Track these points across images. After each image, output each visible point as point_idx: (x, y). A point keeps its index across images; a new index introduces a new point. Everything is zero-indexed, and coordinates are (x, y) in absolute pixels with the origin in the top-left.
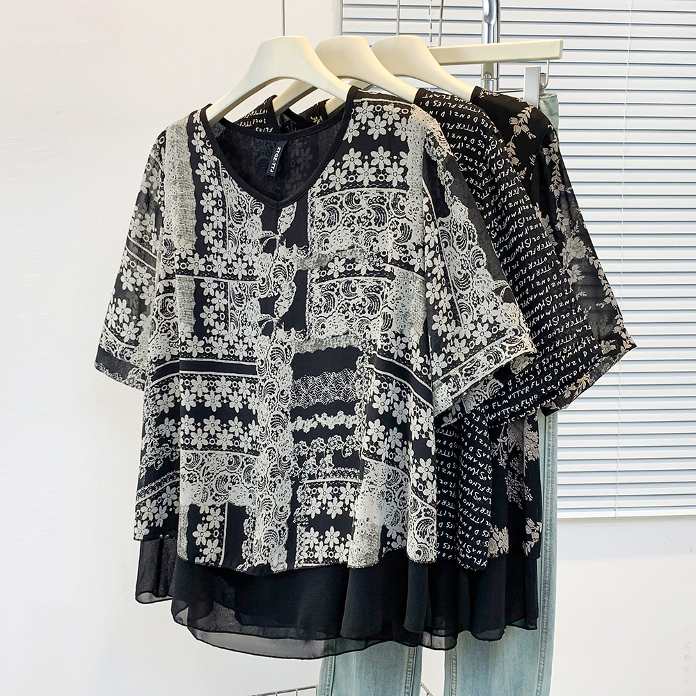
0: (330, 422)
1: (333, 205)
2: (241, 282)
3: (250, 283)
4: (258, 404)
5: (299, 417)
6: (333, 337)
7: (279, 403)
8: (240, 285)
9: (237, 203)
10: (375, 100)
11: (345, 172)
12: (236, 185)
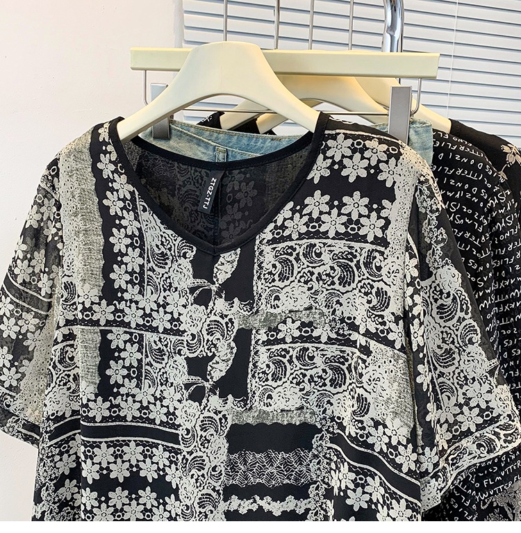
0: (275, 507)
1: (287, 257)
2: (162, 336)
3: (173, 338)
4: (180, 478)
5: (233, 496)
6: (282, 411)
7: (210, 480)
8: (160, 338)
9: (159, 243)
10: (353, 133)
11: (306, 219)
12: (159, 221)
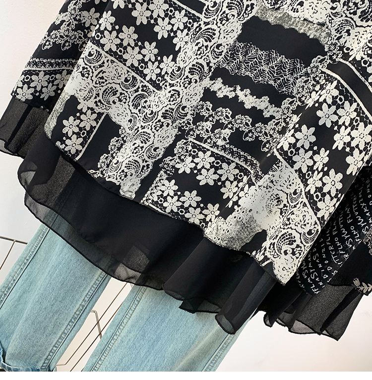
0: (249, 100)
4: (186, 42)
5: (219, 79)
7: (209, 54)
